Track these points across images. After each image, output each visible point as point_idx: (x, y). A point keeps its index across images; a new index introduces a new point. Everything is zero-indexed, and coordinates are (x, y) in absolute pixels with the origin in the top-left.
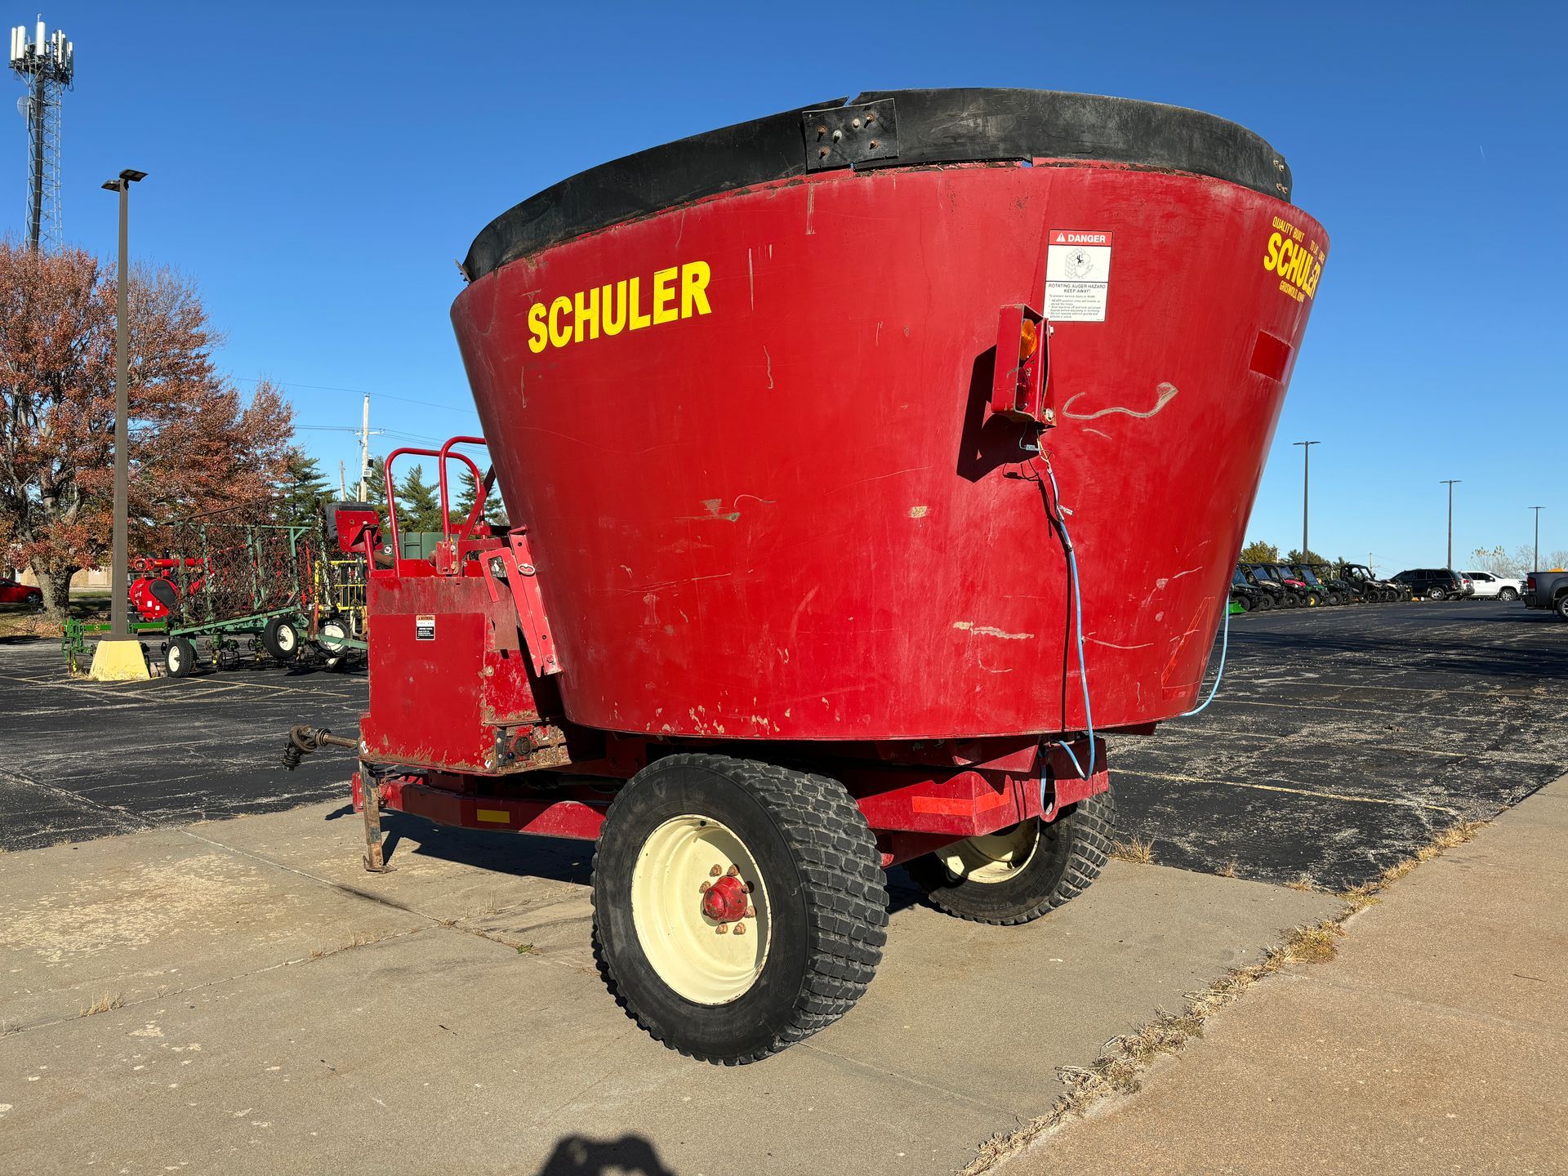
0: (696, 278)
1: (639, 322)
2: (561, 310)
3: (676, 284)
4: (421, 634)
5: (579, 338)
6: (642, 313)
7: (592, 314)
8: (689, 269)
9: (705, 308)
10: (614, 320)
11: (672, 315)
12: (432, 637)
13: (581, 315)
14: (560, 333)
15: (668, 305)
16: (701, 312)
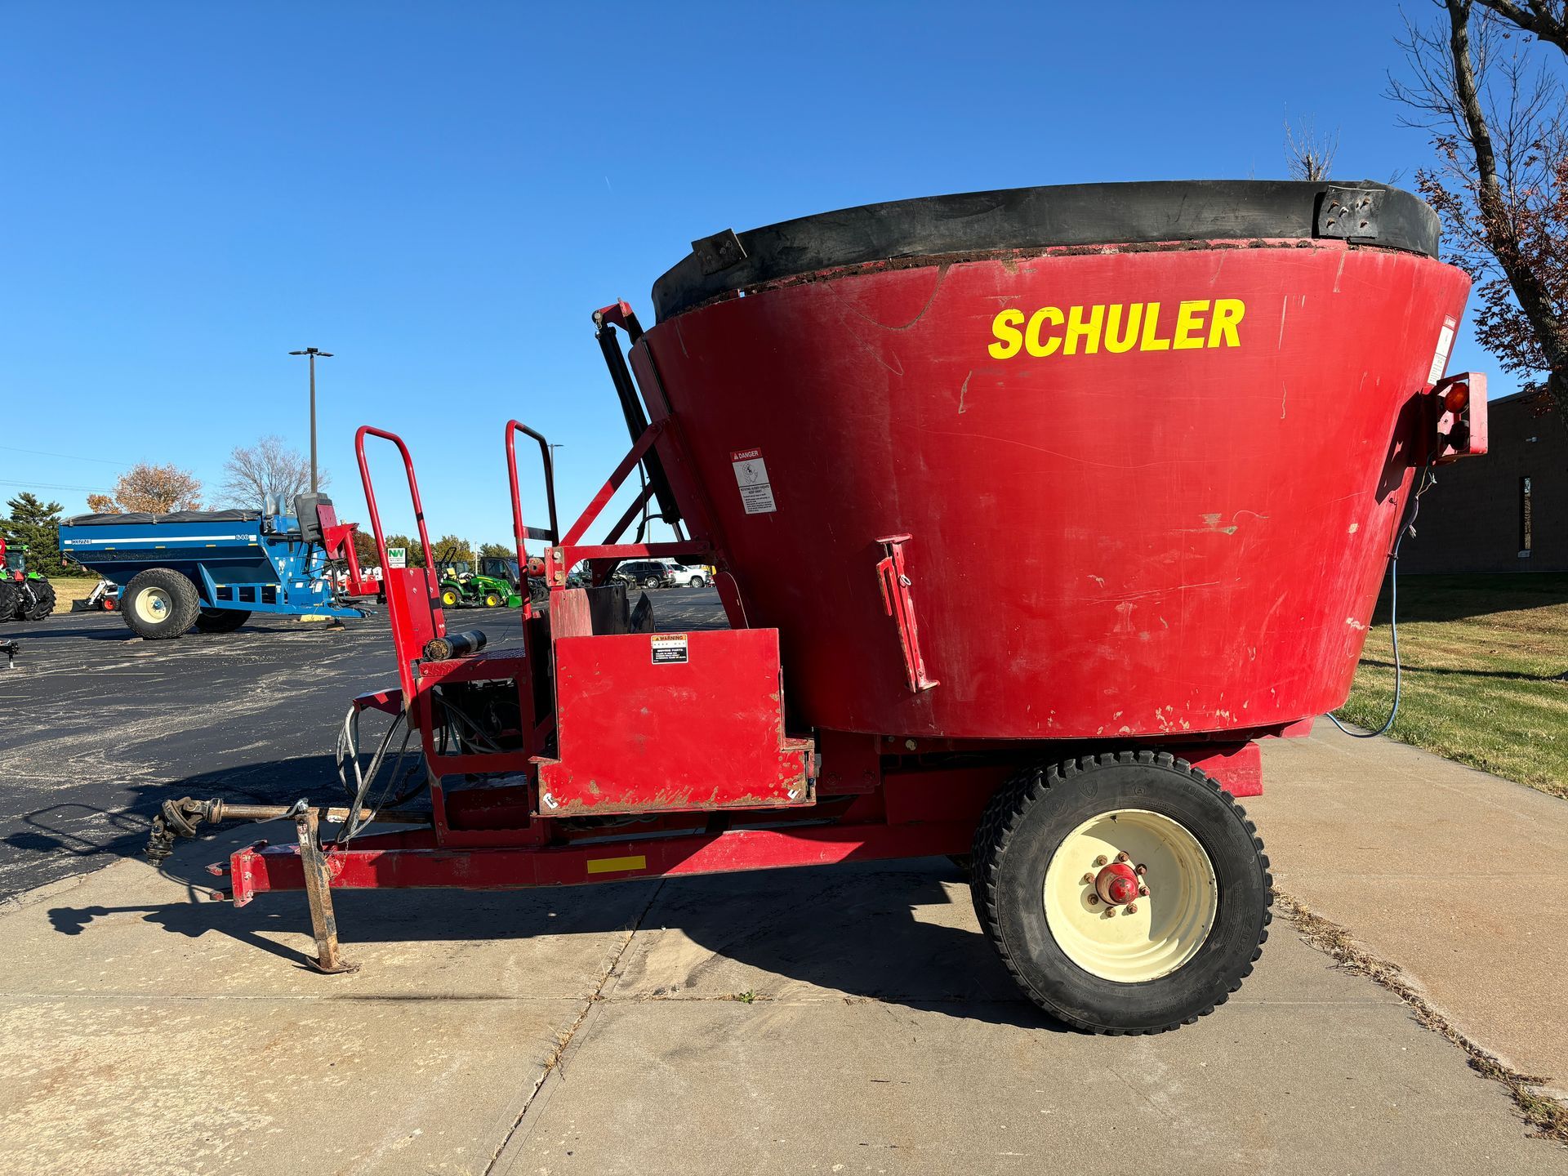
0: (1229, 313)
1: (1151, 344)
2: (1047, 321)
3: (1207, 316)
4: (660, 656)
5: (1070, 349)
6: (1159, 335)
7: (1093, 330)
8: (1222, 305)
9: (1233, 341)
10: (1121, 337)
11: (1197, 343)
12: (685, 660)
13: (1075, 328)
14: (1043, 341)
15: (1192, 334)
16: (1230, 344)
